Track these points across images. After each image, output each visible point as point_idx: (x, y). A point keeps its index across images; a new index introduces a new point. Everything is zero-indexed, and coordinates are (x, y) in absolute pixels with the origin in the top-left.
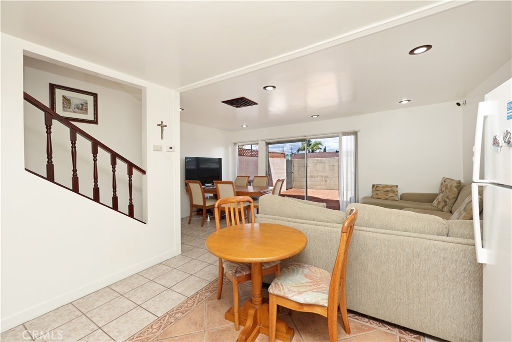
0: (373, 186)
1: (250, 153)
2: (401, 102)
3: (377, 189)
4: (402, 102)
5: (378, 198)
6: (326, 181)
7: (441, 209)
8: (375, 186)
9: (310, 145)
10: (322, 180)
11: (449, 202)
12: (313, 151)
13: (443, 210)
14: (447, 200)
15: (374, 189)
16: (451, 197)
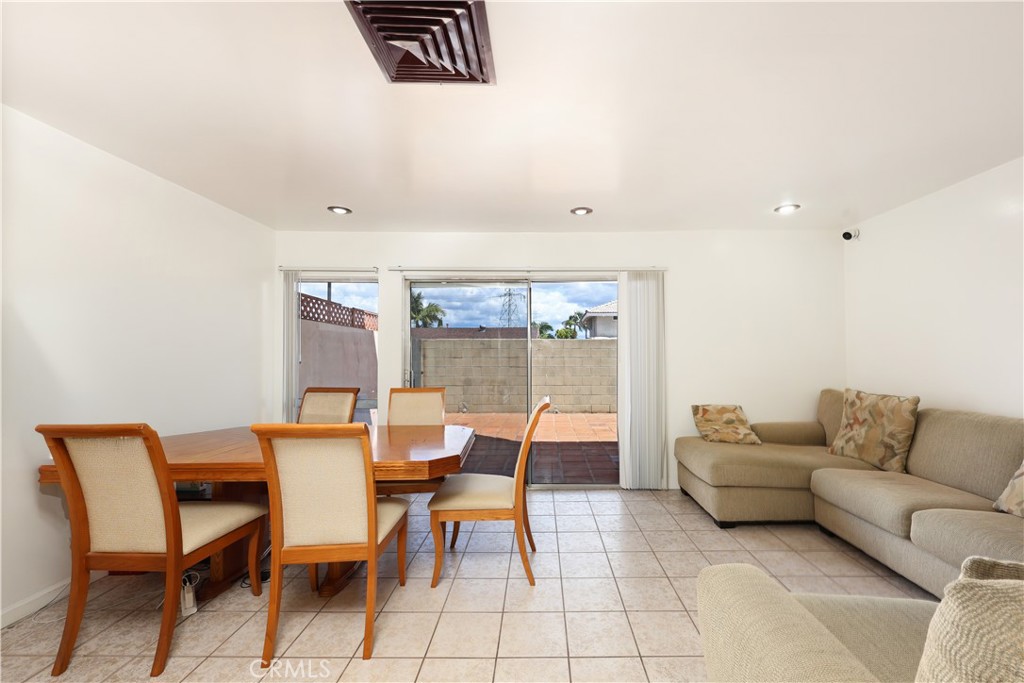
0: (696, 409)
1: (323, 310)
2: (777, 210)
3: (706, 416)
4: (781, 210)
5: (721, 441)
6: (502, 393)
7: (878, 464)
8: (701, 411)
9: (419, 312)
10: (493, 390)
11: (899, 448)
12: (425, 325)
13: (885, 467)
14: (893, 443)
15: (699, 416)
16: (901, 437)
